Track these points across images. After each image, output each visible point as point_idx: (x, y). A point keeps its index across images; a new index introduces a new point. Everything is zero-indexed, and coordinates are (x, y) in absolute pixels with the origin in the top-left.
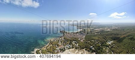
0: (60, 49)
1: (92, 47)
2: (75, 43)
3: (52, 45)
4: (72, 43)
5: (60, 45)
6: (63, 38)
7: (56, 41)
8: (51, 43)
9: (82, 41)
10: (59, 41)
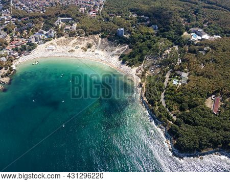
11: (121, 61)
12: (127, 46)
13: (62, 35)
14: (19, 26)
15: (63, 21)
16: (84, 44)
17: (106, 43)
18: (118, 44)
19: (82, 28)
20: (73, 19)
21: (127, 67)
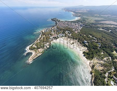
0: (54, 38)
1: (86, 41)
2: (68, 32)
3: (44, 36)
4: (66, 32)
5: (53, 34)
6: (55, 27)
7: (48, 31)
8: (43, 34)
9: (76, 32)
10: (51, 31)
11: (83, 55)
12: (87, 48)
13: (66, 36)
14: (57, 31)
15: (67, 32)
16: (72, 42)
17: (79, 44)
18: (83, 46)
19: (72, 36)
20: (70, 32)
21: (86, 58)
